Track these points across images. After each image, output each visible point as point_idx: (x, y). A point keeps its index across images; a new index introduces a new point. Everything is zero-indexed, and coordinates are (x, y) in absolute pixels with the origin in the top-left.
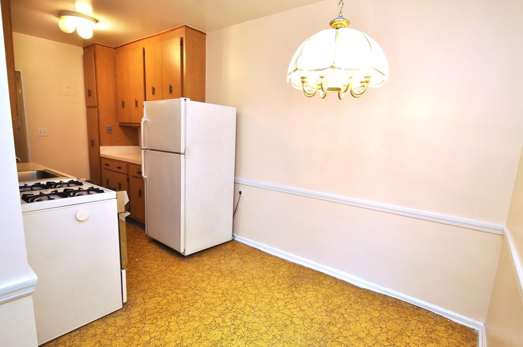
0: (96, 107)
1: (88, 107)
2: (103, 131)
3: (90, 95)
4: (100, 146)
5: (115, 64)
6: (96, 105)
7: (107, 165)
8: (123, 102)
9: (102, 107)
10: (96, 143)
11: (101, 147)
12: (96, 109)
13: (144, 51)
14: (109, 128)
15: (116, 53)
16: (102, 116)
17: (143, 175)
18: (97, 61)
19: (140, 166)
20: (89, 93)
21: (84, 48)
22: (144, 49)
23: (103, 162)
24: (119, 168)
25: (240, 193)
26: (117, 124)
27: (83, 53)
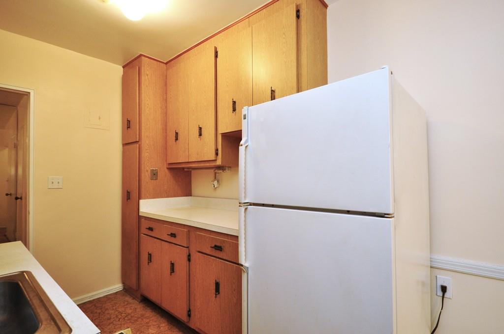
0: (136, 142)
1: (124, 145)
2: (146, 176)
3: (129, 127)
4: (140, 198)
5: (166, 85)
6: (138, 140)
7: (151, 229)
8: (177, 133)
9: (146, 143)
10: (135, 195)
11: (142, 202)
12: (138, 145)
13: (216, 53)
14: (155, 172)
15: (167, 69)
16: (145, 155)
17: (242, 260)
18: (143, 78)
19: (237, 237)
20: (128, 124)
21: (124, 67)
22: (216, 48)
23: (145, 225)
24: (173, 235)
25: (444, 289)
26: (165, 166)
27: (122, 73)
